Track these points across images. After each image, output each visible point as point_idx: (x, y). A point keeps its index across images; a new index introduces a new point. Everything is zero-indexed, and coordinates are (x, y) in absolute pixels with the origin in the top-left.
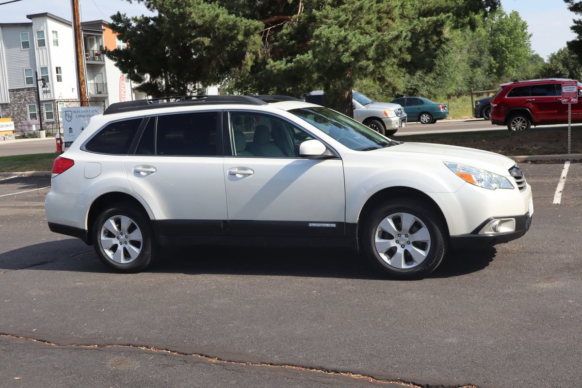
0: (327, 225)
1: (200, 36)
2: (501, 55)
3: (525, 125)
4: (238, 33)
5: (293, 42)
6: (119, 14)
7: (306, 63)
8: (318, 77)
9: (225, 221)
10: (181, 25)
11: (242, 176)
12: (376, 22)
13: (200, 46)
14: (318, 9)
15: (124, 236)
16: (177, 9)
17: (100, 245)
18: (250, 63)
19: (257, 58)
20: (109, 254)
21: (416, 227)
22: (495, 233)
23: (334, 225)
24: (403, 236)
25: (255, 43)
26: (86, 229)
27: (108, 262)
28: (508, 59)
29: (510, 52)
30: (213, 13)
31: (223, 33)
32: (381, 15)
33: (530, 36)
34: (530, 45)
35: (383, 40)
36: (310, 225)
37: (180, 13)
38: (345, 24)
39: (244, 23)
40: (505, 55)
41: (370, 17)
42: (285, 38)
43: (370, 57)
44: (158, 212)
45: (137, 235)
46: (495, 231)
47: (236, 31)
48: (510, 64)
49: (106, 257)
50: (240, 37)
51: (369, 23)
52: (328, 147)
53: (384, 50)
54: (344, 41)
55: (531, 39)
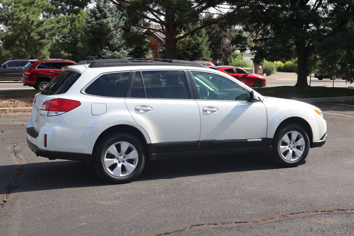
9: (198, 142)
11: (210, 112)
15: (122, 156)
17: (103, 164)
24: (292, 143)
26: (92, 153)
45: (134, 155)
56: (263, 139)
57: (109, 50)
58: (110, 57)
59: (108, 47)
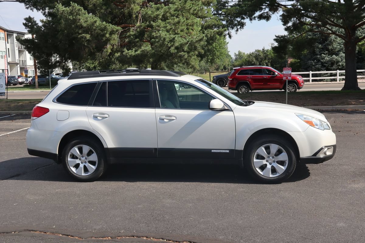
0: (224, 151)
1: (84, 33)
2: (213, 53)
3: (246, 90)
4: (106, 33)
5: (138, 39)
6: (30, 17)
7: (148, 52)
8: (153, 60)
9: (156, 149)
10: (73, 26)
11: (168, 121)
12: (186, 31)
13: (83, 40)
14: (154, 21)
15: (84, 158)
16: (71, 16)
17: (67, 164)
18: (109, 51)
19: (113, 48)
20: (74, 170)
21: (279, 152)
22: (324, 155)
23: (228, 151)
24: (271, 158)
25: (114, 39)
26: (57, 153)
27: (73, 175)
28: (216, 55)
29: (218, 51)
30: (92, 20)
31: (97, 33)
32: (188, 27)
33: (228, 43)
34: (227, 48)
35: (192, 41)
36: (213, 151)
37: (73, 19)
38: (170, 31)
39: (111, 27)
40: (215, 52)
41: (183, 28)
42: (132, 37)
43: (185, 50)
44: (110, 142)
45: (94, 157)
46: (325, 155)
47: (106, 32)
48: (217, 58)
49: (72, 172)
50: (108, 35)
51: (182, 31)
52: (225, 104)
53: (192, 47)
54: (173, 40)
55: (228, 45)
56: (231, 151)
57: (328, 55)
58: (328, 61)
59: (326, 52)
